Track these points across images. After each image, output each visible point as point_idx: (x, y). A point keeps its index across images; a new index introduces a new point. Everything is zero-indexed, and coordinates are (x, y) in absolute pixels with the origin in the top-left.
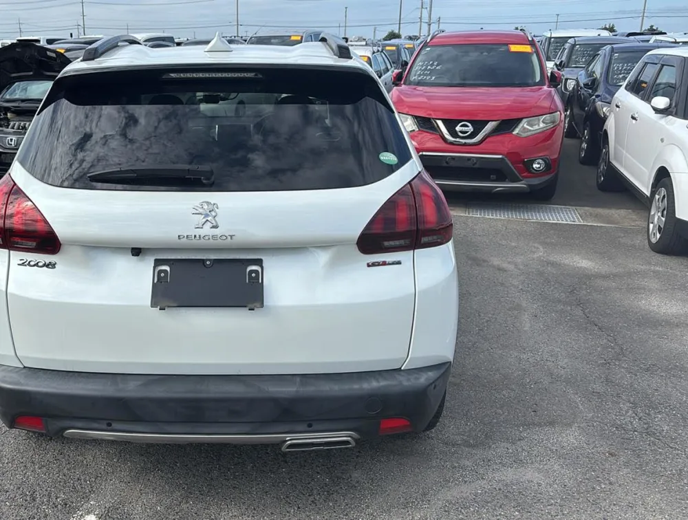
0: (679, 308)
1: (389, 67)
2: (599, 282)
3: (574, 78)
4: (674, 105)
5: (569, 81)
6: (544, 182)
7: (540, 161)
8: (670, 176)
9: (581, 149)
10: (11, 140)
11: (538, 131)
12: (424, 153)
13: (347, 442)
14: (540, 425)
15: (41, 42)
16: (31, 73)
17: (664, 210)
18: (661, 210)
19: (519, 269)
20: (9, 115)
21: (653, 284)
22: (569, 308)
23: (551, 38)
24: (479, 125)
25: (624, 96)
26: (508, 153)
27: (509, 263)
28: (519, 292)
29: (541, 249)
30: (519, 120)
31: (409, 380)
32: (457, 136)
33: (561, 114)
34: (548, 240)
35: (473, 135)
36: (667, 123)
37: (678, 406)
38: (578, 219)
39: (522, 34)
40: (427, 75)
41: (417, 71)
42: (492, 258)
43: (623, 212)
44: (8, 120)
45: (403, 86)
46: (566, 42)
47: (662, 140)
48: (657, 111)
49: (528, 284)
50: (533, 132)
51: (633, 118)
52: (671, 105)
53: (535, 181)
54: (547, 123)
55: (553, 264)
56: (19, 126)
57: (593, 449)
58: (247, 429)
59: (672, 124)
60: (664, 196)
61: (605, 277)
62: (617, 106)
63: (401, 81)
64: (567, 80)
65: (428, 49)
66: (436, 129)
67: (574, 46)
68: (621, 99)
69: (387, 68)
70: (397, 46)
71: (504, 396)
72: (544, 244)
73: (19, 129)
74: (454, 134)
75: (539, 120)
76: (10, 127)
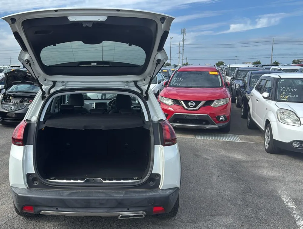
0: (275, 174)
1: (164, 78)
2: (244, 164)
3: (238, 83)
4: (271, 95)
5: (236, 85)
6: (225, 125)
7: (223, 117)
8: (270, 123)
9: (241, 112)
10: (12, 107)
11: (221, 105)
12: (176, 113)
13: (141, 216)
14: (216, 215)
15: (21, 67)
16: (21, 81)
17: (269, 136)
18: (268, 136)
19: (214, 159)
20: (11, 98)
21: (265, 165)
22: (232, 173)
23: (230, 67)
24: (197, 103)
25: (254, 91)
26: (209, 114)
27: (210, 157)
28: (213, 167)
29: (223, 151)
30: (213, 101)
31: (162, 193)
32: (190, 107)
33: (230, 99)
34: (226, 148)
35: (195, 107)
36: (268, 102)
37: (269, 209)
38: (239, 140)
39: (214, 67)
40: (177, 83)
41: (173, 81)
42: (203, 155)
43: (257, 137)
44: (10, 100)
45: (168, 87)
46: (235, 69)
47: (267, 109)
48: (265, 98)
49: (217, 165)
50: (219, 106)
51: (257, 100)
52: (269, 96)
53: (221, 125)
54: (224, 102)
55: (227, 157)
56: (15, 102)
57: (236, 224)
58: (106, 210)
59: (271, 103)
60: (269, 131)
61: (247, 162)
62: (252, 96)
63: (167, 85)
64: (236, 84)
65: (178, 73)
66: (181, 104)
67: (238, 71)
68: (254, 93)
69: (163, 79)
70: (168, 70)
71: (204, 205)
72: (224, 149)
73: (15, 103)
74: (188, 106)
75: (221, 101)
76: (11, 102)
